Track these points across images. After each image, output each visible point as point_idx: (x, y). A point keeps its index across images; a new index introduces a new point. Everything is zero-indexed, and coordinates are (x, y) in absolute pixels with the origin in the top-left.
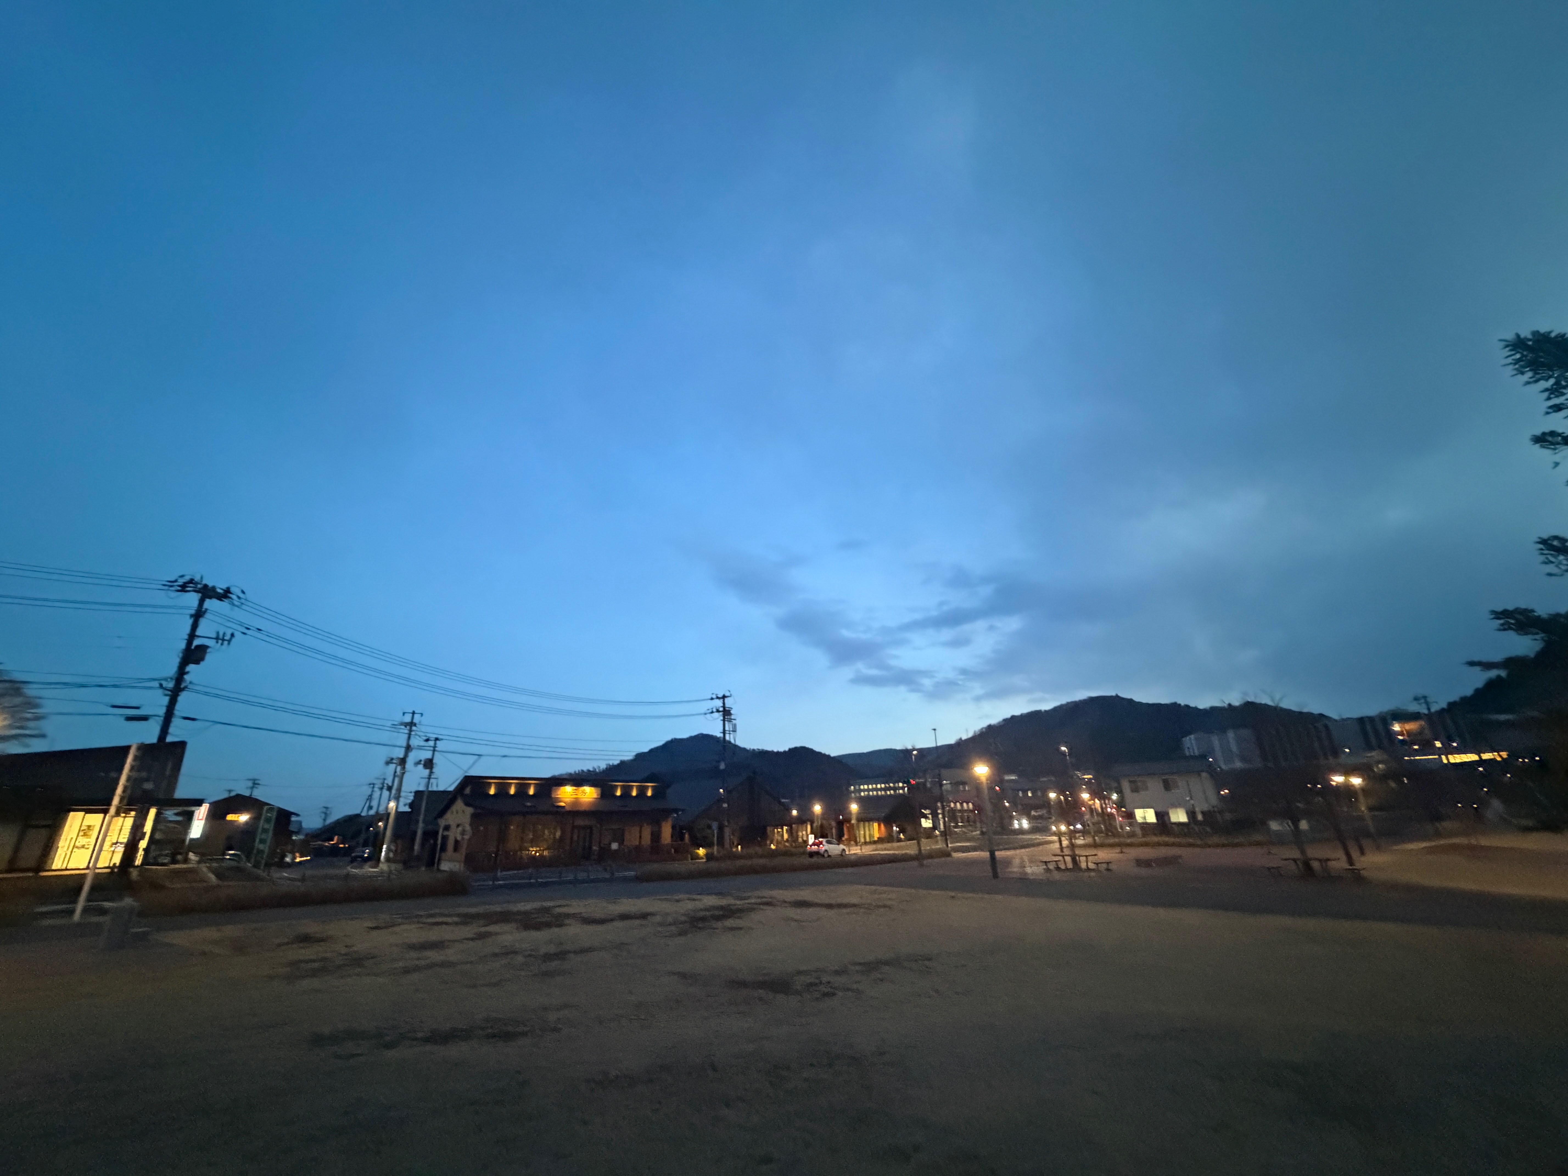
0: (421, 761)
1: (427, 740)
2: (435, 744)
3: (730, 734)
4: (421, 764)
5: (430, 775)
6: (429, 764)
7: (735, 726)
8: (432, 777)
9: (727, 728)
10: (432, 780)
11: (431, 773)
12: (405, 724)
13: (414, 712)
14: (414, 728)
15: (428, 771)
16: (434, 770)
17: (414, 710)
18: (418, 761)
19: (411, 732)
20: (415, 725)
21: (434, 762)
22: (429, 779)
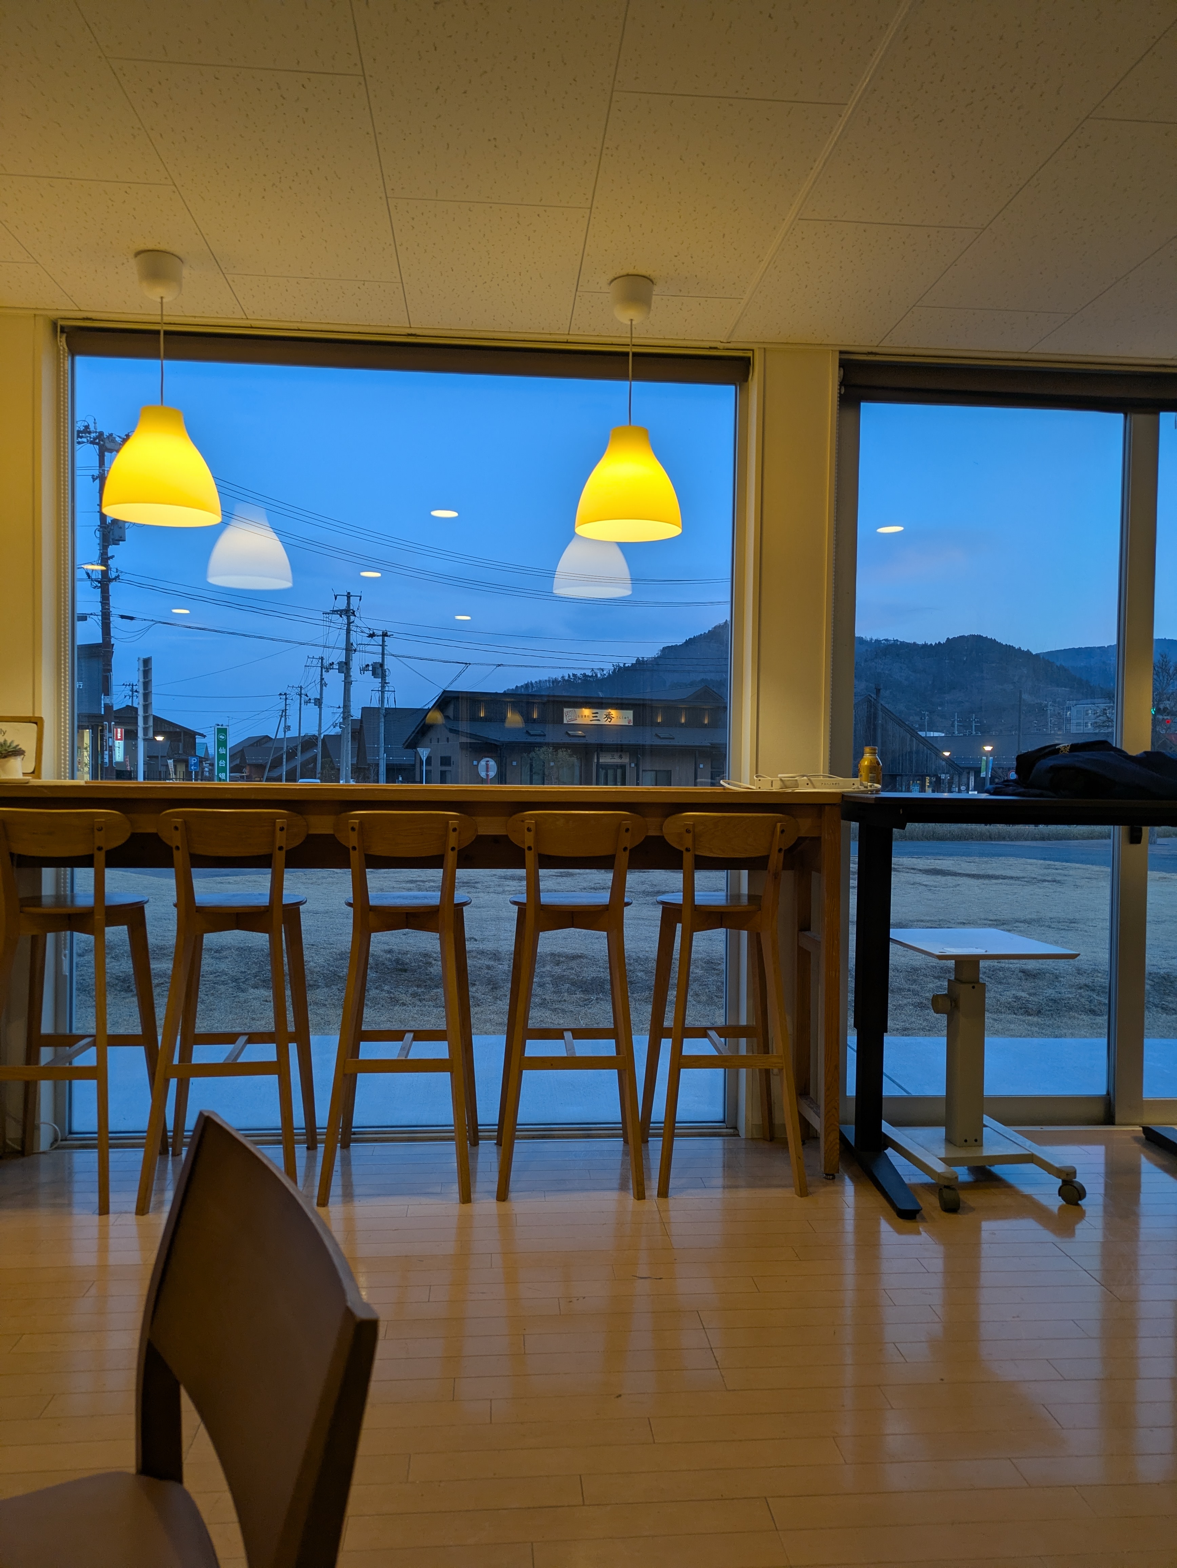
0: (368, 666)
1: (372, 636)
2: (383, 641)
4: (368, 670)
5: (383, 687)
6: (379, 670)
8: (387, 689)
10: (386, 695)
11: (384, 683)
12: (340, 612)
13: (349, 596)
14: (352, 618)
15: (380, 680)
16: (387, 680)
17: (349, 593)
18: (364, 666)
19: (349, 623)
20: (353, 613)
21: (386, 667)
22: (383, 692)
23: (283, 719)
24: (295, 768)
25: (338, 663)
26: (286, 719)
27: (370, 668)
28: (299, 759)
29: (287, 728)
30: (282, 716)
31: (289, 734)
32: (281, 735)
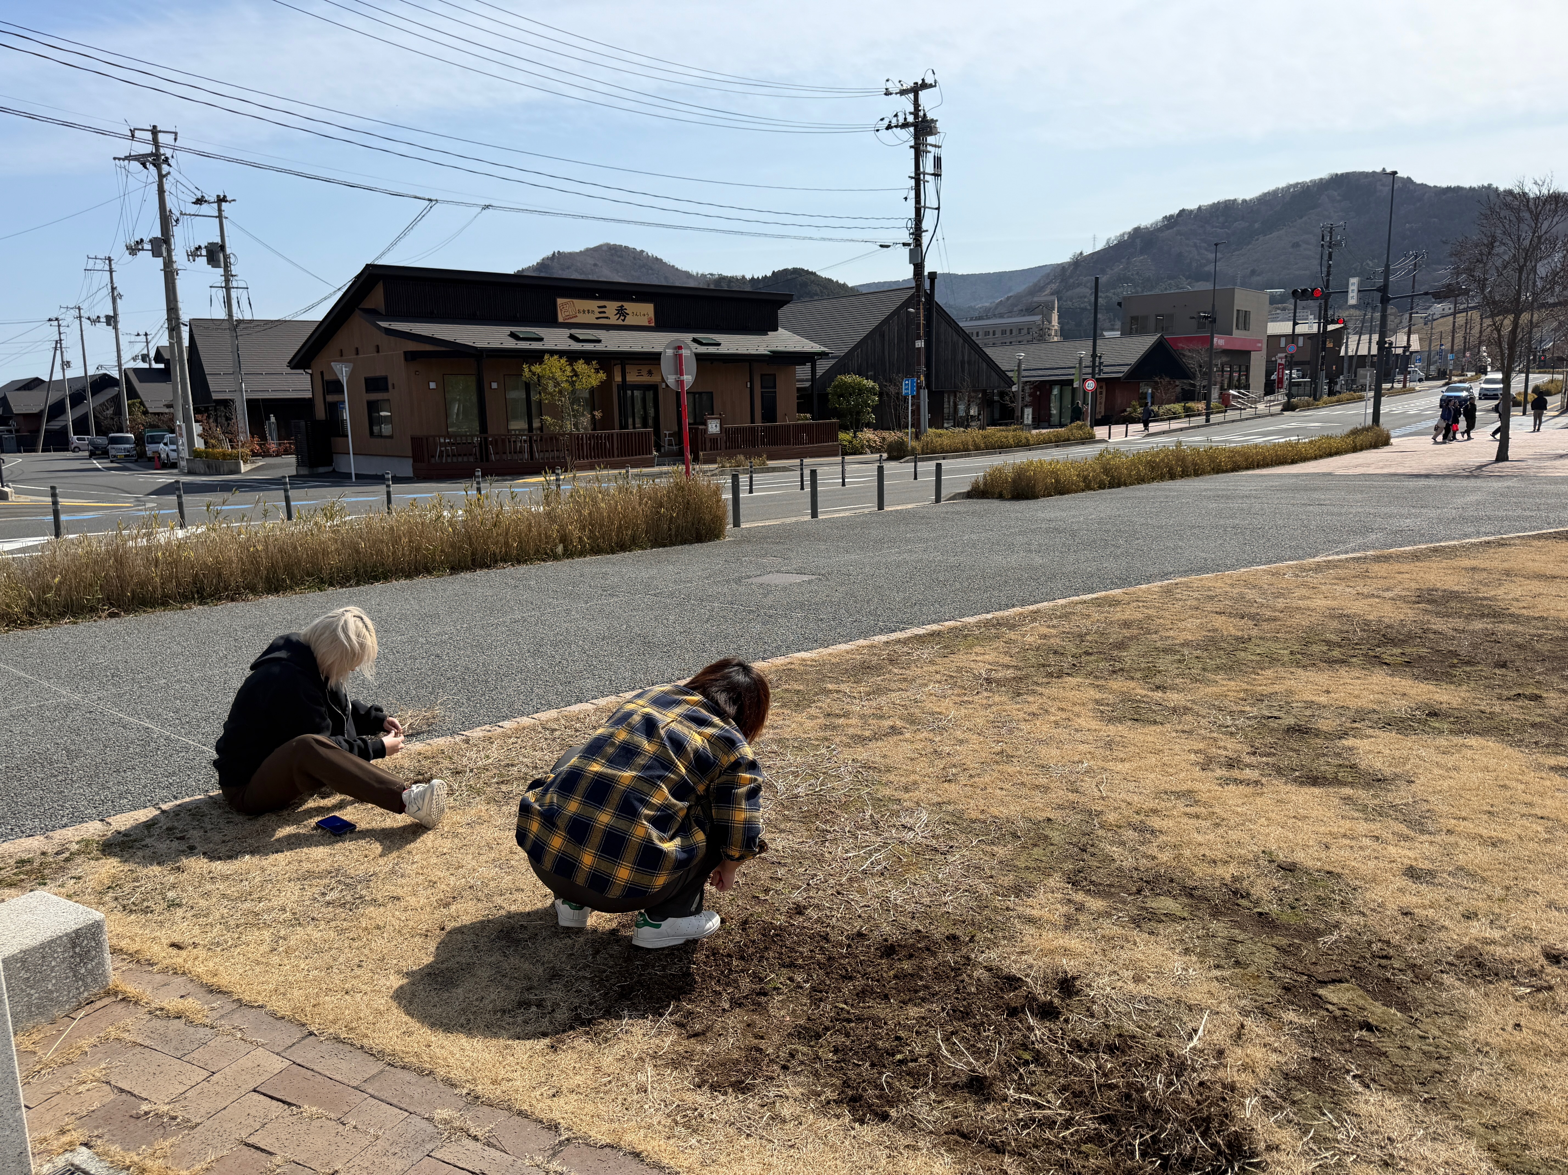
0: (199, 247)
1: (199, 201)
2: (220, 210)
4: (201, 255)
5: (227, 281)
8: (235, 284)
10: (234, 293)
11: (228, 276)
12: (142, 160)
13: (155, 131)
14: (165, 168)
15: (221, 271)
16: (234, 270)
17: (155, 127)
18: (193, 249)
19: (161, 177)
20: (166, 160)
21: (228, 251)
22: (228, 289)
23: (58, 352)
24: (85, 417)
25: (151, 241)
26: (62, 353)
27: (204, 252)
28: (91, 403)
29: (66, 364)
30: (56, 349)
31: (70, 374)
32: (57, 376)
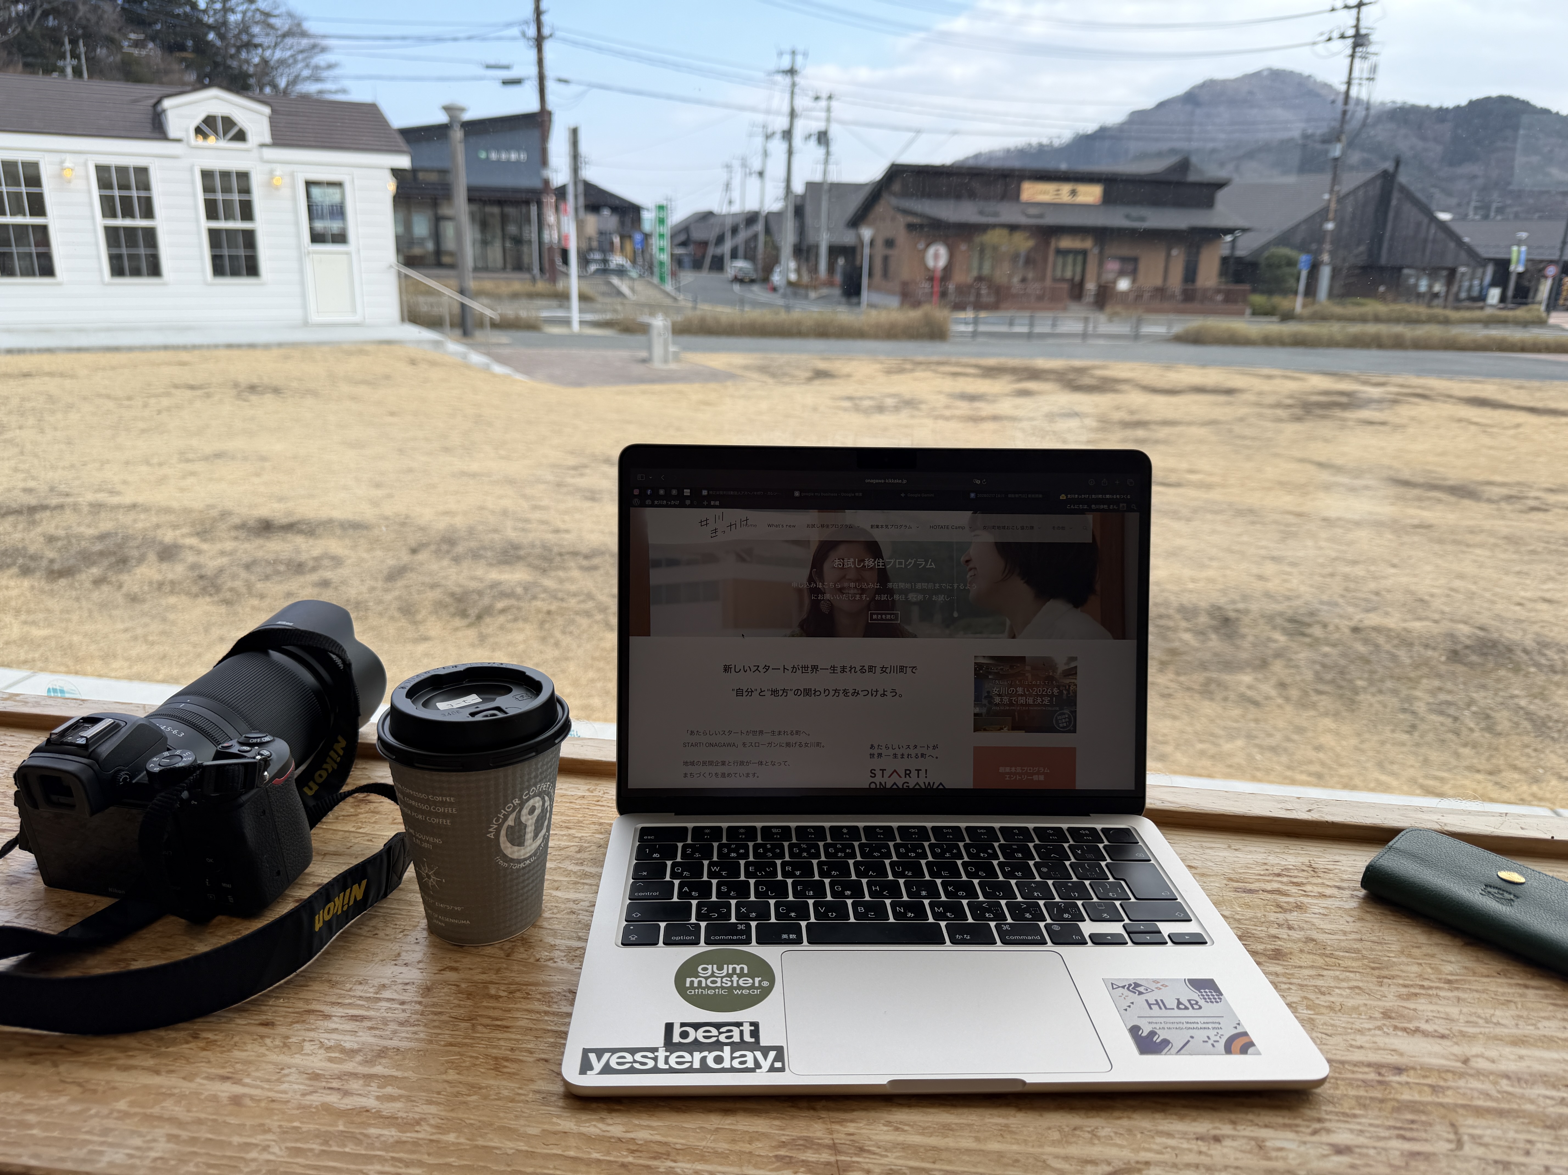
3: (1360, 84)
5: (827, 157)
6: (823, 138)
7: (1374, 69)
9: (1356, 74)
11: (828, 153)
14: (797, 78)
15: (824, 150)
19: (793, 85)
22: (826, 164)
24: (738, 246)
28: (742, 235)
31: (733, 209)
32: (724, 211)
